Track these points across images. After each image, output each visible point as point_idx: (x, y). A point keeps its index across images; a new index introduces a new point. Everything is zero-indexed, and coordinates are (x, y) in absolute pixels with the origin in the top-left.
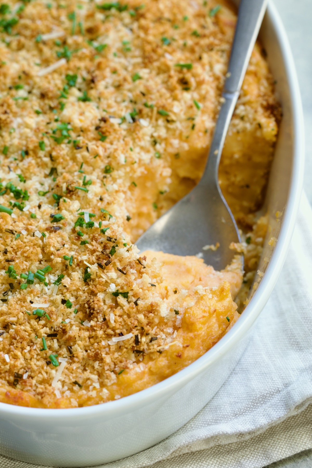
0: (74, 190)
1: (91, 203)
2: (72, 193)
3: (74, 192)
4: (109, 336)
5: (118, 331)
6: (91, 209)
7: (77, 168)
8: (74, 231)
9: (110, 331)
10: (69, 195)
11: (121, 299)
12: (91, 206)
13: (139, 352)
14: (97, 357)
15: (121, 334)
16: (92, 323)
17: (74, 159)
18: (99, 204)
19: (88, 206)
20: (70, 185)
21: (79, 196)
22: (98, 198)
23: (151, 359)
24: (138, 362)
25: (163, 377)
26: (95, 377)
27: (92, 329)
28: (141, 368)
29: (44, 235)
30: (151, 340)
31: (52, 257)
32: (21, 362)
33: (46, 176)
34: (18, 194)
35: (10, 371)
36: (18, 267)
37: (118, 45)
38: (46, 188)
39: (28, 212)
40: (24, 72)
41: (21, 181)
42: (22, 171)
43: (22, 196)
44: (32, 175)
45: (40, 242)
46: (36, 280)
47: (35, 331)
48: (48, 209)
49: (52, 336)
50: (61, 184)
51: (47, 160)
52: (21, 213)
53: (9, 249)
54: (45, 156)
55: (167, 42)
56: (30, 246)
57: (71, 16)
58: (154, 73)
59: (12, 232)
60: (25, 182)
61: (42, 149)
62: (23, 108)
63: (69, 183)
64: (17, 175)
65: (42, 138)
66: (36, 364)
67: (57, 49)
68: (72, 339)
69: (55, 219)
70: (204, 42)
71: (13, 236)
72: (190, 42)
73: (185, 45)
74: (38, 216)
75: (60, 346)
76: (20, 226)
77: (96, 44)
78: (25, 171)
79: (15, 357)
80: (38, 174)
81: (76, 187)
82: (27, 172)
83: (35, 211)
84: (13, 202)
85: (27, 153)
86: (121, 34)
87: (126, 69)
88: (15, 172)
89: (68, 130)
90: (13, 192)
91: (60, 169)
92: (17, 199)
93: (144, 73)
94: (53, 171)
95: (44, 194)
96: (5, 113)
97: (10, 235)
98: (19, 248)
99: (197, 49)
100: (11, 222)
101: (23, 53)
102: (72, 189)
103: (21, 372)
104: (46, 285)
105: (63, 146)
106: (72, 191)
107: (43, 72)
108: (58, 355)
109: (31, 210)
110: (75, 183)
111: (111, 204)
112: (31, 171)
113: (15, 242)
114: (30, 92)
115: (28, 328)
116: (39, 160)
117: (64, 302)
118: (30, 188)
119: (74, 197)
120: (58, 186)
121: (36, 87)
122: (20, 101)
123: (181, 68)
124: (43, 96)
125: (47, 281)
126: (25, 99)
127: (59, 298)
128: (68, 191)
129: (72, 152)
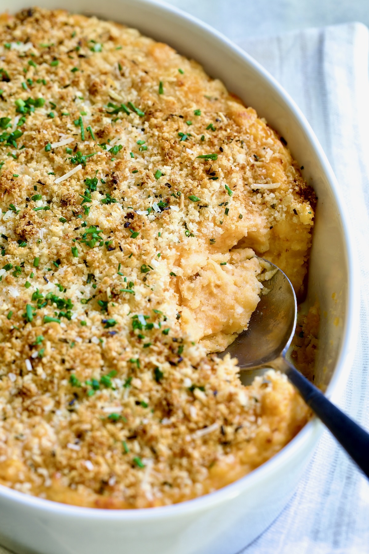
0: (119, 293)
1: (139, 306)
2: (117, 297)
3: (120, 296)
4: (192, 431)
5: (201, 425)
6: (143, 311)
7: (114, 271)
8: (132, 334)
9: (192, 425)
10: (114, 299)
11: (198, 393)
12: (141, 308)
13: (225, 444)
14: (183, 453)
15: (205, 427)
16: (173, 419)
17: (109, 261)
18: (148, 305)
19: (137, 309)
20: (114, 288)
21: (124, 299)
22: (147, 299)
23: (239, 449)
24: (226, 453)
25: (254, 466)
26: (184, 474)
27: (174, 426)
28: (230, 459)
29: (101, 341)
30: (236, 430)
31: (115, 362)
32: (104, 469)
33: (85, 283)
34: (61, 304)
35: (95, 479)
36: (80, 375)
37: (132, 145)
38: (88, 295)
39: (76, 321)
40: (39, 182)
41: (61, 290)
42: (59, 281)
43: (65, 305)
44: (71, 283)
45: (98, 348)
46: (102, 386)
47: (113, 435)
48: (97, 316)
49: (132, 438)
50: (104, 289)
51: (82, 266)
52: (69, 322)
53: (66, 358)
54: (79, 263)
55: (184, 138)
56: (88, 353)
57: (78, 124)
58: (177, 168)
59: (65, 341)
60: (65, 291)
61: (74, 256)
62: (46, 218)
63: (114, 287)
64: (56, 284)
65: (73, 244)
66: (120, 468)
67: (68, 156)
68: (153, 439)
69: (107, 324)
70: (222, 134)
71: (67, 345)
72: (208, 135)
73: (203, 139)
74: (89, 323)
75: (142, 448)
76: (73, 334)
77: (108, 147)
78: (61, 280)
79: (97, 463)
80: (76, 282)
81: (121, 289)
82: (64, 281)
83: (83, 318)
84: (58, 312)
85: (59, 262)
86: (133, 135)
87: (146, 168)
88: (52, 282)
89: (98, 233)
90: (56, 302)
91: (97, 274)
92: (61, 309)
93: (166, 169)
94: (91, 277)
95: (87, 301)
96: (29, 224)
97: (64, 344)
98: (76, 356)
99: (216, 142)
100: (61, 331)
101: (33, 164)
102: (117, 292)
103: (106, 478)
104: (114, 389)
105: (96, 249)
106: (118, 295)
107: (59, 180)
108: (141, 456)
109: (79, 318)
110: (119, 286)
111: (161, 303)
112: (69, 279)
113: (72, 351)
114: (49, 202)
115: (105, 433)
116: (74, 267)
117: (138, 403)
118: (71, 297)
119: (120, 300)
120: (100, 292)
121: (54, 195)
122: (41, 212)
123: (205, 159)
124: (64, 203)
125: (114, 385)
126: (46, 209)
127: (132, 400)
128: (113, 296)
129: (105, 255)
